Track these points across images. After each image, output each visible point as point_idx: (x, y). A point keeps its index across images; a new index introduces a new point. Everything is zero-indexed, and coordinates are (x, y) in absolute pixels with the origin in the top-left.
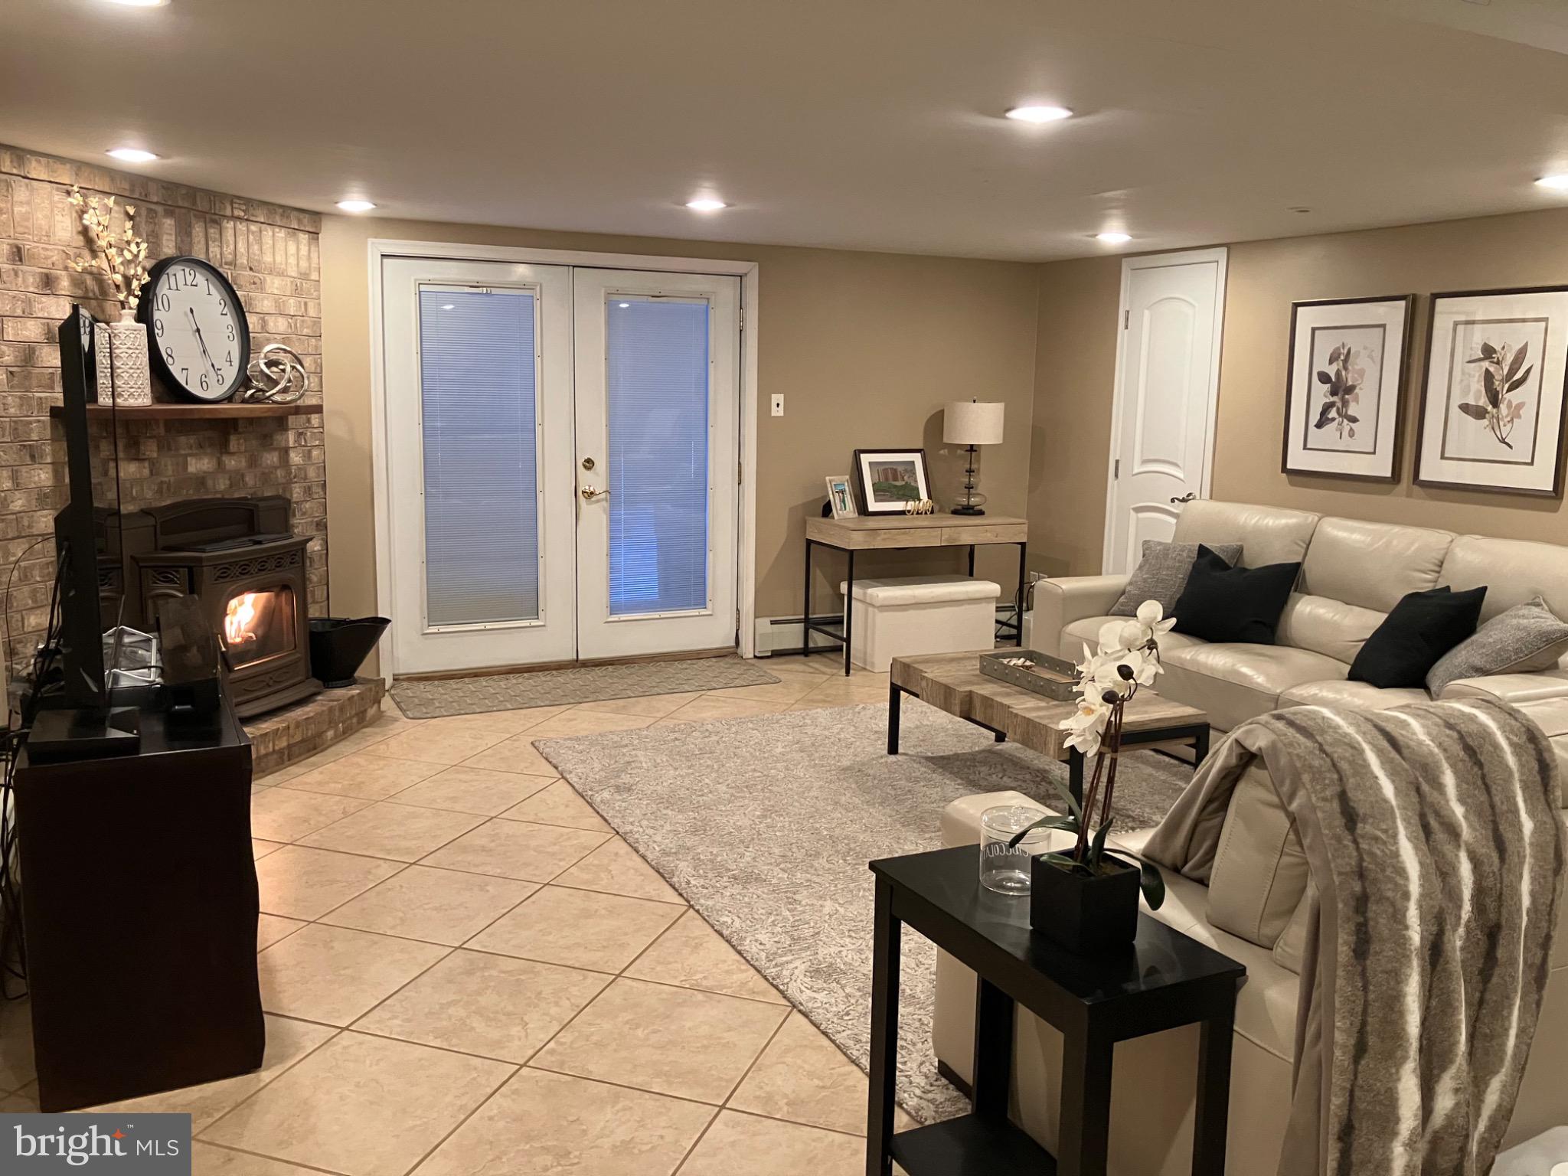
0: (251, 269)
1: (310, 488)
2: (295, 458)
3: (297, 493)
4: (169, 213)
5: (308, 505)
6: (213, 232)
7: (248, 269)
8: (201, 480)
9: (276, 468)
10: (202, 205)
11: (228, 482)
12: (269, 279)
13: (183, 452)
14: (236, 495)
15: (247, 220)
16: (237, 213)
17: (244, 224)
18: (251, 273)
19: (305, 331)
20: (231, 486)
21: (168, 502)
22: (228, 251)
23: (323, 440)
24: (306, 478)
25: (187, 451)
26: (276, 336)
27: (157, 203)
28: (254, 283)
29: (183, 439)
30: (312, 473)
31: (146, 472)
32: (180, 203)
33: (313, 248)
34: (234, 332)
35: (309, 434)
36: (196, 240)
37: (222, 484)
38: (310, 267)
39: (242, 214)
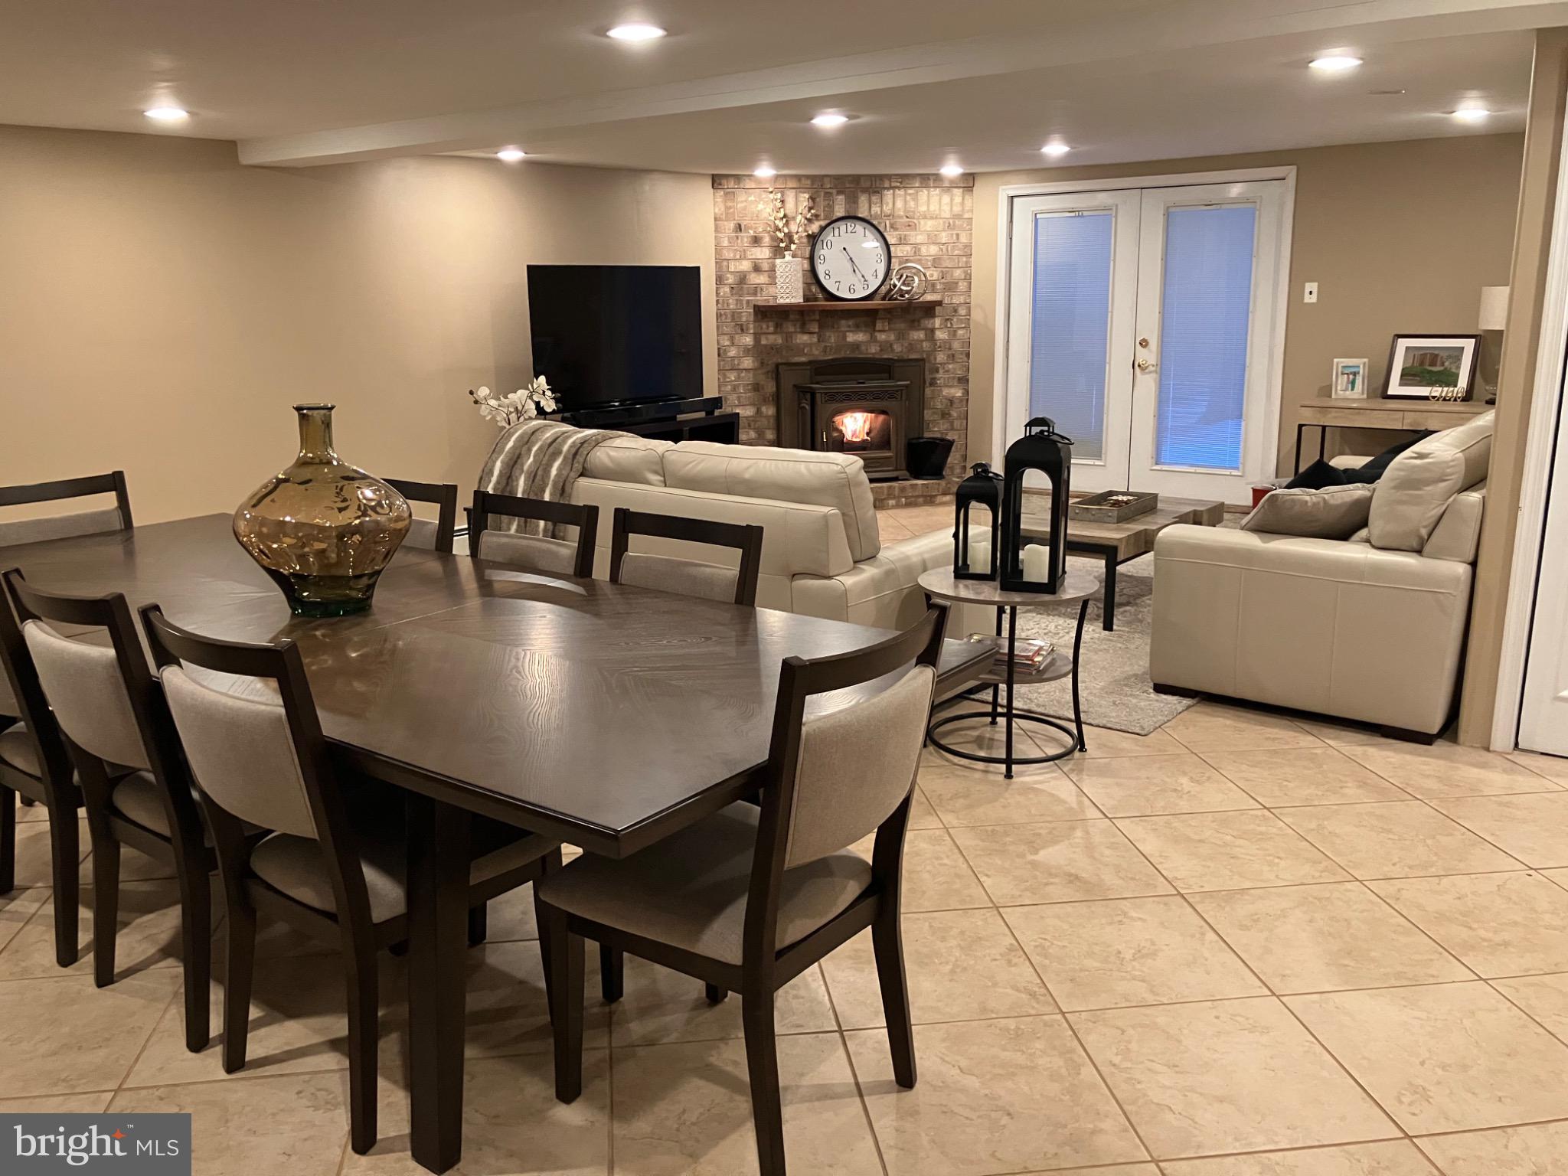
0: (907, 217)
1: (953, 355)
2: (940, 335)
3: (941, 357)
4: (839, 193)
5: (950, 366)
6: (874, 198)
7: (905, 217)
8: (856, 346)
9: (922, 341)
10: (865, 184)
11: (878, 349)
12: (922, 222)
13: (843, 329)
14: (885, 356)
15: (904, 187)
16: (893, 184)
17: (903, 190)
18: (908, 220)
19: (956, 252)
20: (881, 350)
21: (830, 357)
22: (887, 209)
23: (969, 324)
24: (950, 349)
25: (846, 329)
26: (927, 258)
27: (830, 188)
28: (909, 226)
29: (843, 322)
30: (956, 345)
31: (815, 340)
32: (848, 185)
33: (967, 197)
34: (882, 258)
35: (955, 320)
36: (861, 205)
37: (874, 349)
38: (963, 209)
39: (898, 184)
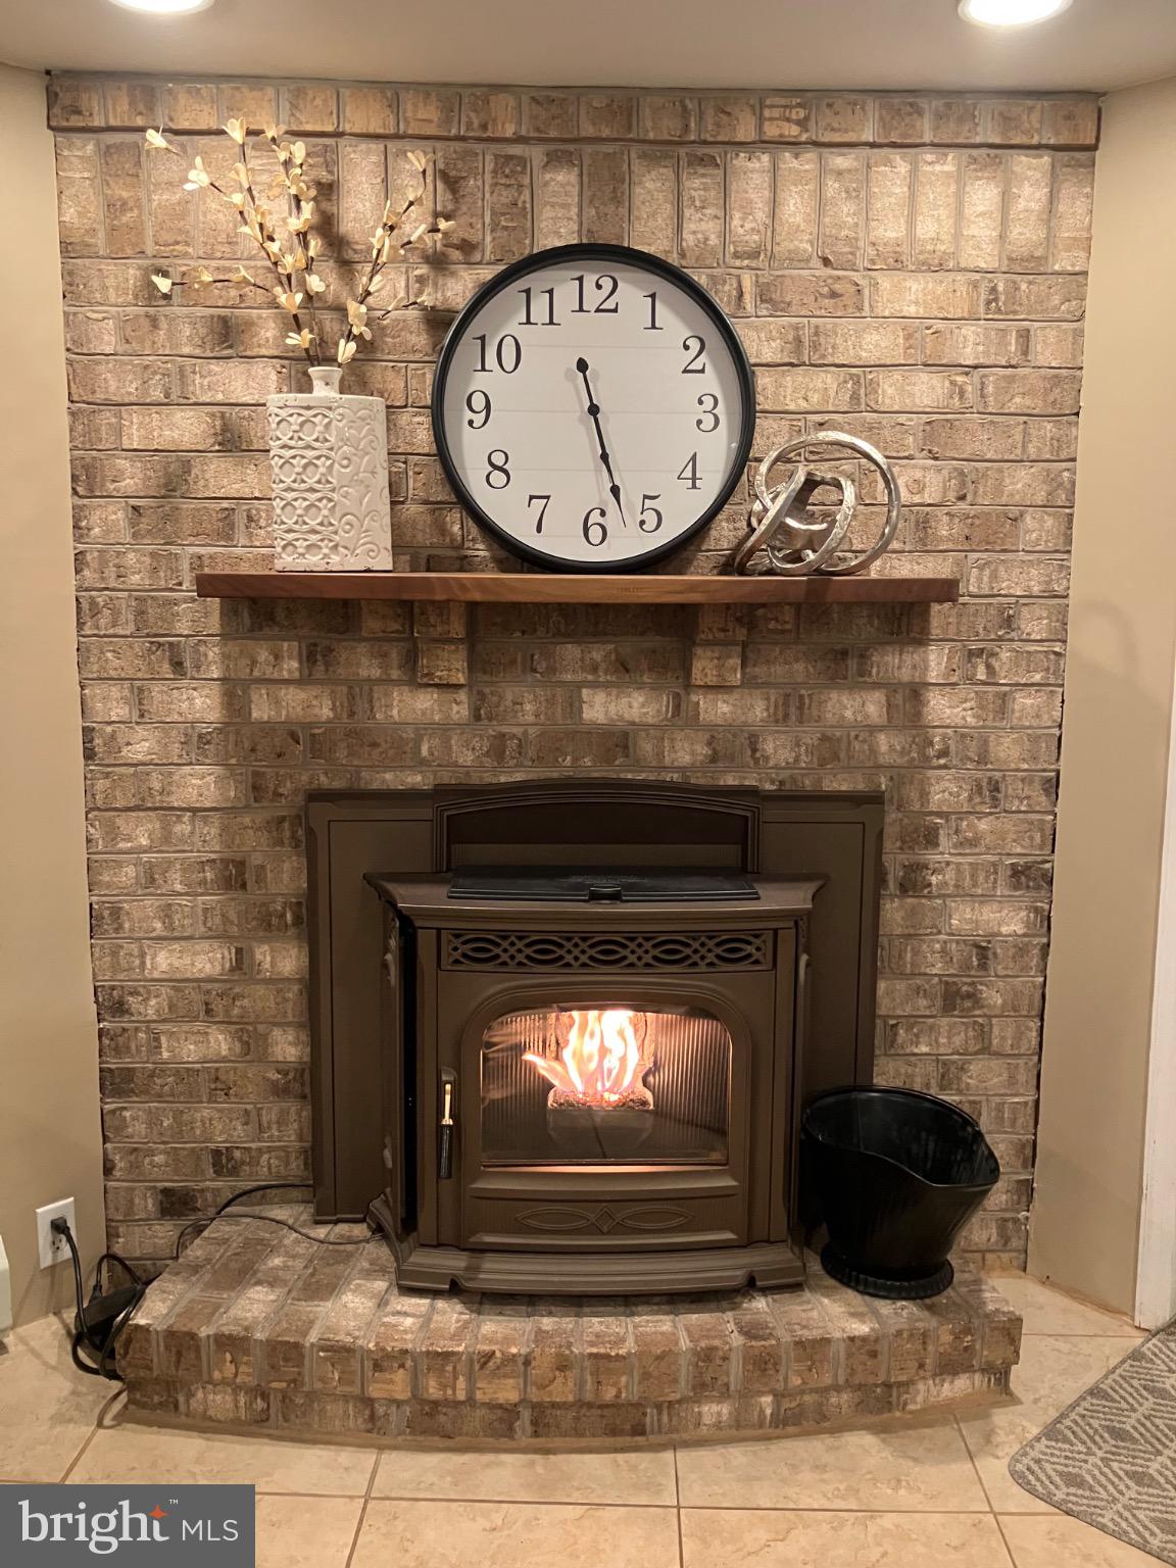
0: (826, 262)
1: (995, 788)
2: (945, 709)
3: (944, 790)
4: (554, 160)
5: (983, 825)
6: (696, 185)
7: (816, 263)
8: (619, 740)
9: (873, 729)
10: (657, 125)
11: (703, 750)
12: (885, 282)
13: (569, 677)
14: (730, 780)
15: (816, 144)
16: (771, 131)
17: (811, 155)
18: (829, 271)
19: (1018, 403)
20: (714, 759)
22: (746, 227)
23: (1059, 672)
24: (983, 759)
25: (580, 677)
26: (902, 418)
27: (519, 139)
28: (834, 295)
29: (571, 652)
30: (1007, 749)
31: (460, 710)
33: (1067, 190)
34: (720, 410)
35: (1005, 655)
36: (642, 211)
37: (684, 755)
38: (1050, 238)
39: (794, 130)
